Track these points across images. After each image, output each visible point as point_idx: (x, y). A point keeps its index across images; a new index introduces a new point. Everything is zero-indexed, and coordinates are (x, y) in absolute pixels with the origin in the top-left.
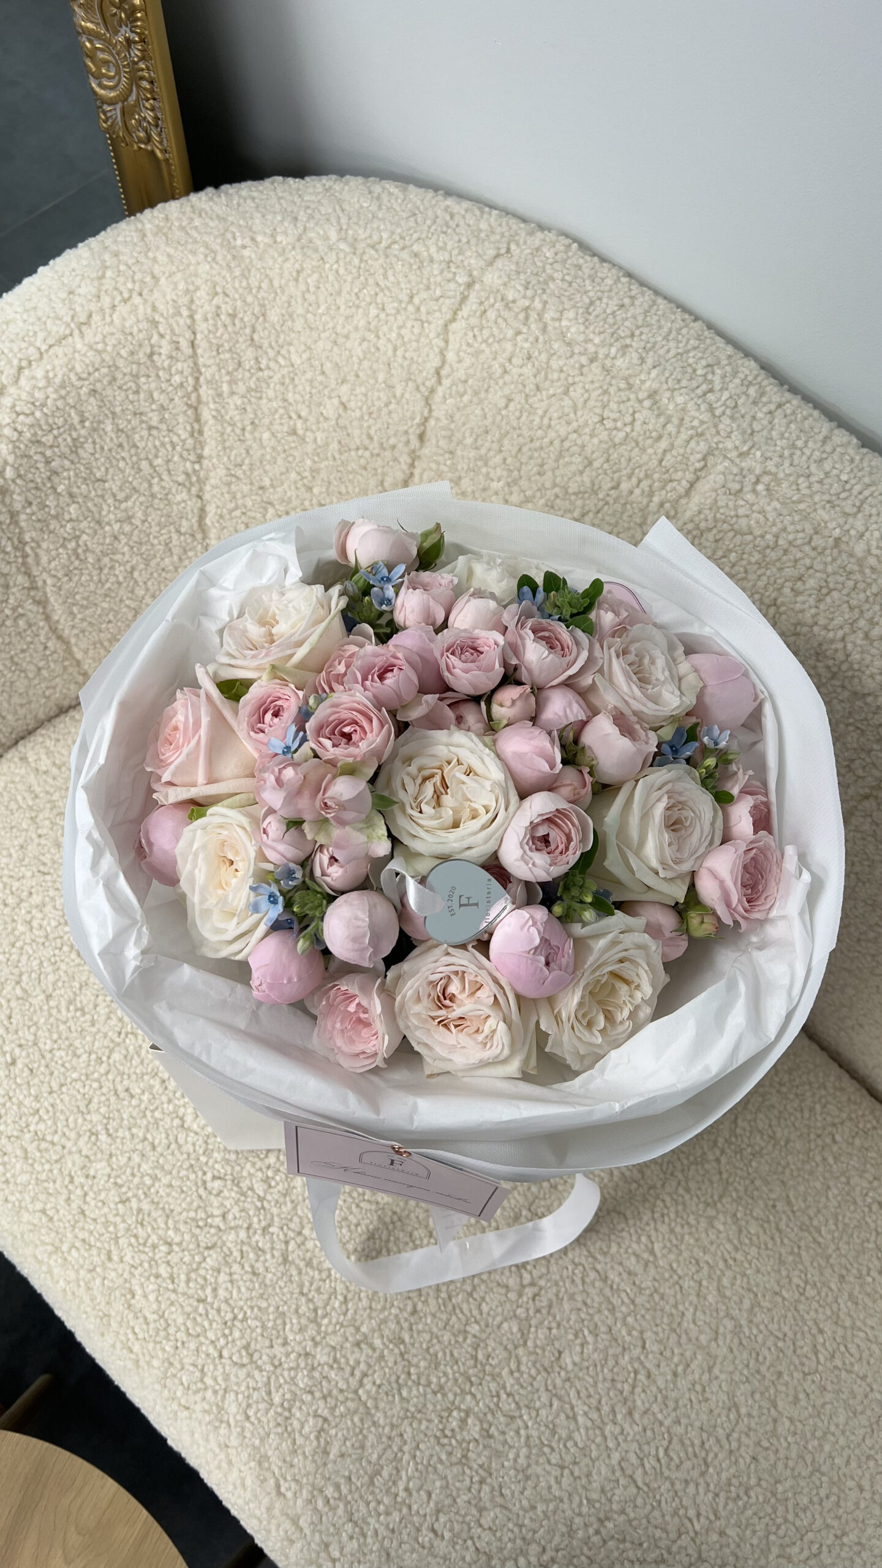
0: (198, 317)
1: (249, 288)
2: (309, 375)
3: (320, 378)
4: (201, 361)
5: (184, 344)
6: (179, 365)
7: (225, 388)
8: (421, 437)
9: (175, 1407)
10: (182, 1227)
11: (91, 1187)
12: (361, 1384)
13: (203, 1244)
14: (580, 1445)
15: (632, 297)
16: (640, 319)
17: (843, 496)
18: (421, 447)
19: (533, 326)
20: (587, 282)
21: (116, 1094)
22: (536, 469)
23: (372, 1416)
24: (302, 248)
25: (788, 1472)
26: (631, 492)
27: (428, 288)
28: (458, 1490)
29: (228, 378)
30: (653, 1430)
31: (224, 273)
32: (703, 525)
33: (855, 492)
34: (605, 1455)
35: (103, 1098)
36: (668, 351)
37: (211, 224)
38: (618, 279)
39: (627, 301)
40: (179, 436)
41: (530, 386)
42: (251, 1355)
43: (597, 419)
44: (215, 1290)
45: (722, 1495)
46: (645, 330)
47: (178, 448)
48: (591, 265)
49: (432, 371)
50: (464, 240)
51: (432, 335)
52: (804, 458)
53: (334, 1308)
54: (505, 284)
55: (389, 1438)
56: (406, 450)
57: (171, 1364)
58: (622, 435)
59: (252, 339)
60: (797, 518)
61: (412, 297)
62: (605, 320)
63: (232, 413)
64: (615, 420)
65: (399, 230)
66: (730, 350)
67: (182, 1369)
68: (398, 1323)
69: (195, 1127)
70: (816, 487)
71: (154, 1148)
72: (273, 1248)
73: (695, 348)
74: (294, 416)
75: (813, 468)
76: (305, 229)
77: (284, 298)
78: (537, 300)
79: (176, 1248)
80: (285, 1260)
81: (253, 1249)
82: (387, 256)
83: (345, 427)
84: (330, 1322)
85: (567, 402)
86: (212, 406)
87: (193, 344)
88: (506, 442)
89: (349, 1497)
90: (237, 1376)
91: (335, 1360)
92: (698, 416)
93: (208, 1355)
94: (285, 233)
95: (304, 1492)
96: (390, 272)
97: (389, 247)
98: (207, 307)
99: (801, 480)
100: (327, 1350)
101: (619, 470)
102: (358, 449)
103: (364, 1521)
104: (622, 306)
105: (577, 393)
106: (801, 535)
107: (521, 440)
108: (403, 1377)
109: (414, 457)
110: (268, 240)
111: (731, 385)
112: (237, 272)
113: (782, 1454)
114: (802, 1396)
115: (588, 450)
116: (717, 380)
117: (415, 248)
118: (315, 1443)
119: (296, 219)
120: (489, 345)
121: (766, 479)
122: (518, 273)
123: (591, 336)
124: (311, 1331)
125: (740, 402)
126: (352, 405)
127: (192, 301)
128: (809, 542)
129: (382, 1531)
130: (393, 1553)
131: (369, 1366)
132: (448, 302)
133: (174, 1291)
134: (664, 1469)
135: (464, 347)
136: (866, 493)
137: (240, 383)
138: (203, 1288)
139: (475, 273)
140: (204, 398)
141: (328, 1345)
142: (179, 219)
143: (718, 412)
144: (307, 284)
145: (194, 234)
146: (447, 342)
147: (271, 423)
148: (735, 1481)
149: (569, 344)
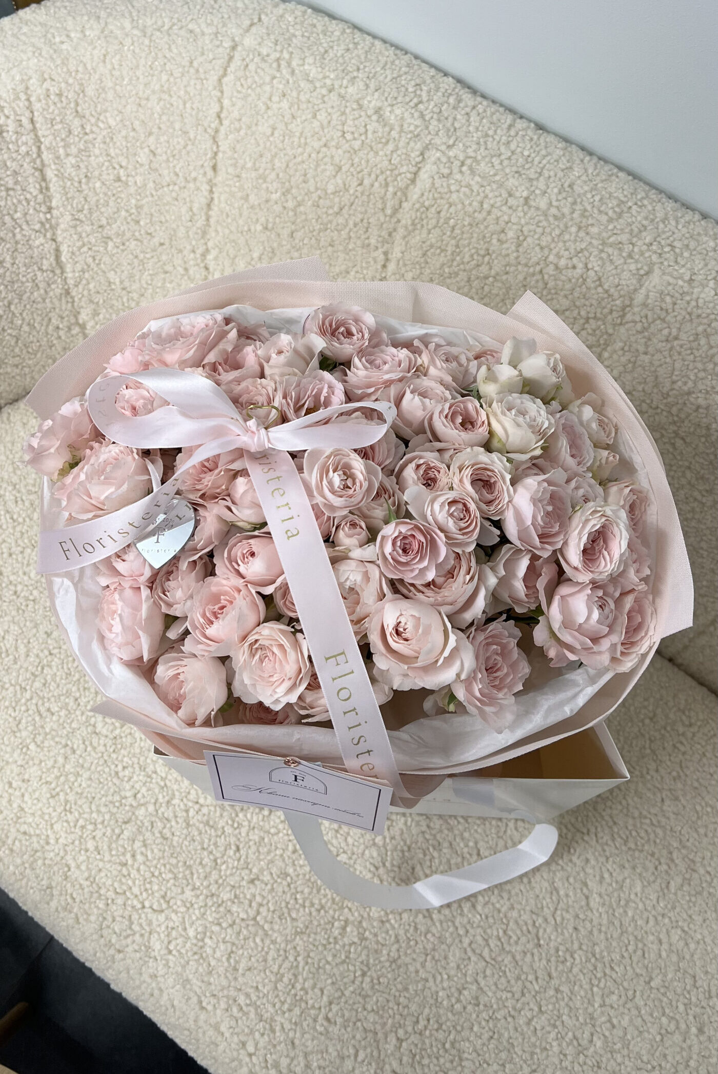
0: (33, 99)
1: (69, 72)
2: (124, 133)
3: (132, 134)
4: (40, 133)
5: (25, 121)
6: (24, 138)
7: (61, 151)
8: (214, 168)
9: (112, 952)
10: (103, 809)
11: (26, 789)
12: (258, 913)
13: (120, 820)
14: (437, 935)
15: (355, 43)
16: (363, 57)
17: (527, 166)
18: (215, 177)
19: (284, 71)
20: (321, 36)
21: (41, 715)
22: (301, 179)
23: (271, 936)
24: (106, 37)
25: (602, 936)
26: (372, 186)
27: (203, 54)
28: (345, 984)
29: (62, 144)
30: (493, 916)
31: (49, 63)
32: (427, 204)
33: (536, 162)
34: (457, 941)
35: (30, 719)
36: (386, 77)
37: (36, 29)
38: (344, 30)
39: (351, 46)
40: (31, 193)
41: (288, 117)
42: (168, 902)
43: (340, 134)
44: (133, 856)
45: (553, 959)
46: (367, 64)
47: (32, 203)
48: (323, 23)
49: (215, 115)
50: (226, 16)
51: (210, 88)
52: (495, 143)
53: (230, 857)
54: (260, 44)
55: (285, 951)
56: (205, 179)
57: (105, 919)
58: (359, 143)
59: (77, 112)
60: (494, 186)
61: (191, 63)
62: (337, 61)
63: (69, 170)
64: (353, 133)
65: (176, 16)
66: (433, 72)
67: (114, 921)
68: (284, 860)
69: (104, 732)
70: (506, 163)
71: (74, 752)
72: (176, 817)
73: (406, 73)
74: (117, 167)
75: (503, 149)
76: (106, 23)
77: (97, 77)
78: (285, 51)
79: (100, 826)
80: (188, 825)
81: (161, 820)
82: (169, 35)
83: (156, 170)
84: (228, 867)
85: (316, 124)
86: (53, 167)
87: (32, 121)
88: (276, 161)
89: (258, 1003)
90: (157, 920)
91: (236, 896)
92: (413, 122)
93: (133, 907)
94: (91, 28)
95: (221, 1003)
96: (173, 47)
97: (171, 28)
98: (39, 91)
99: (494, 160)
100: (228, 889)
101: (362, 171)
102: (169, 185)
103: (272, 1019)
104: (348, 50)
105: (322, 116)
106: (499, 199)
107: (287, 158)
108: (292, 902)
109: (211, 185)
110: (79, 35)
111: (435, 97)
112: (59, 62)
113: (595, 922)
114: (606, 875)
115: (337, 160)
116: (424, 95)
117: (191, 26)
118: (226, 964)
119: (99, 17)
120: (253, 90)
121: (469, 162)
122: (268, 34)
123: (328, 74)
124: (214, 875)
125: (443, 108)
126: (159, 151)
127: (27, 88)
128: (506, 203)
129: (287, 1026)
130: (297, 1042)
131: (264, 897)
132: (219, 62)
133: (101, 860)
134: (505, 946)
135: (235, 94)
136: (544, 162)
137: (73, 147)
138: (124, 854)
139: (237, 39)
140: (46, 162)
141: (229, 884)
142: (11, 29)
143: (427, 118)
144: (112, 63)
145: (23, 38)
146: (222, 92)
147: (100, 175)
148: (562, 948)
149: (312, 82)
